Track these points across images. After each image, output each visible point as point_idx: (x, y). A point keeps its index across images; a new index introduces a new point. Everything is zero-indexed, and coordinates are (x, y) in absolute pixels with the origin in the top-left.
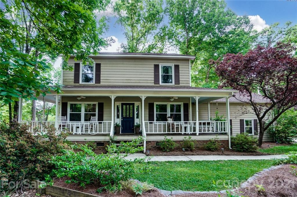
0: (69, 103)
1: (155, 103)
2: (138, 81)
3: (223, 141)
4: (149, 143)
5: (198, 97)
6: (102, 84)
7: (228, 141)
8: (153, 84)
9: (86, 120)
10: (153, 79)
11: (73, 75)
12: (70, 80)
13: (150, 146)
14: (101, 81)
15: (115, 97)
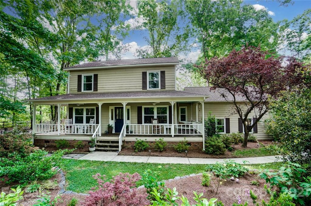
0: (74, 108)
1: (143, 107)
2: (128, 88)
3: (197, 142)
4: (130, 143)
5: (174, 102)
6: (99, 91)
7: (202, 142)
8: (141, 90)
9: (87, 123)
10: (141, 85)
11: (77, 85)
12: (75, 90)
13: (130, 145)
14: (98, 89)
15: (102, 104)
